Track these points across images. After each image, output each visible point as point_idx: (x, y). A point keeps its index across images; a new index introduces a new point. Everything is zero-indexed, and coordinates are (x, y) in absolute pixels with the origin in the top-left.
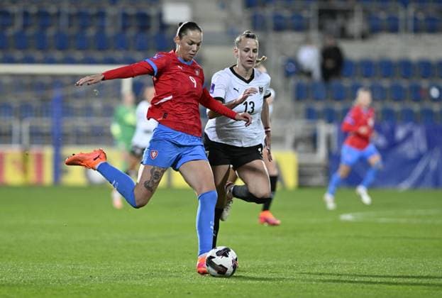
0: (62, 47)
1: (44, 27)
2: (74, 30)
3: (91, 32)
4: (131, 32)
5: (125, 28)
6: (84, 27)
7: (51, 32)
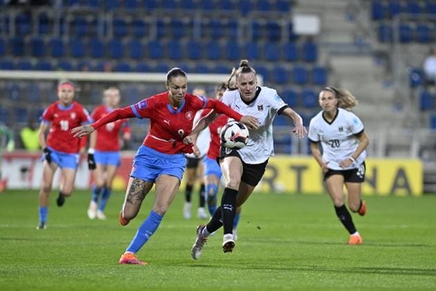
0: (195, 57)
1: (178, 37)
2: (207, 41)
3: (223, 42)
4: (262, 43)
5: (256, 38)
6: (216, 37)
7: (184, 42)
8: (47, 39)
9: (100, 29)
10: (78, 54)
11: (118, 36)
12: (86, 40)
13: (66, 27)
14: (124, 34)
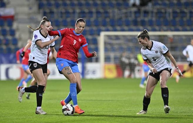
8: (146, 19)
9: (167, 15)
10: (159, 25)
11: (174, 17)
12: (162, 19)
13: (154, 15)
14: (177, 17)
